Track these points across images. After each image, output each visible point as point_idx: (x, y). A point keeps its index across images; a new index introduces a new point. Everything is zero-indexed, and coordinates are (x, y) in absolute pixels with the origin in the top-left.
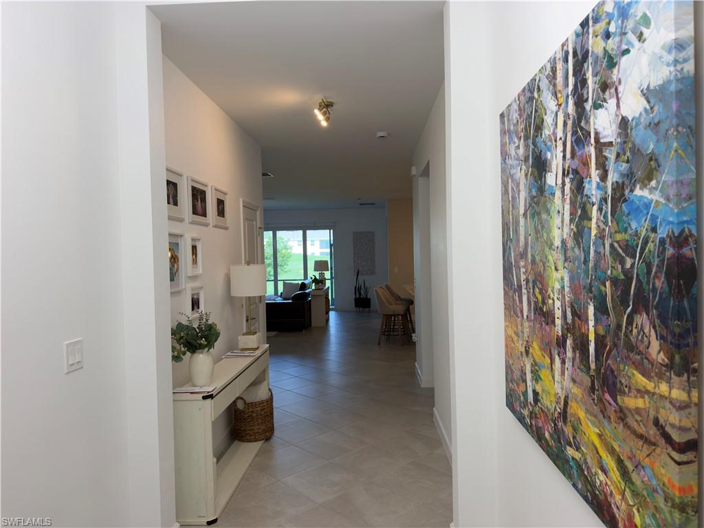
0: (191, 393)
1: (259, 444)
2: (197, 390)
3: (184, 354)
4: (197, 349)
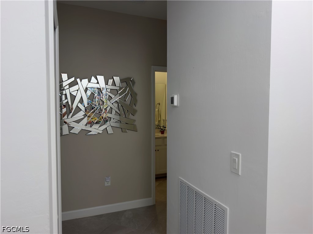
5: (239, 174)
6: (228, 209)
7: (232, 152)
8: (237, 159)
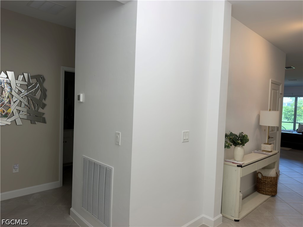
0: (233, 163)
1: (268, 197)
2: (235, 162)
3: (231, 145)
4: (237, 145)
5: (119, 145)
6: (113, 168)
7: (116, 132)
8: (118, 136)
